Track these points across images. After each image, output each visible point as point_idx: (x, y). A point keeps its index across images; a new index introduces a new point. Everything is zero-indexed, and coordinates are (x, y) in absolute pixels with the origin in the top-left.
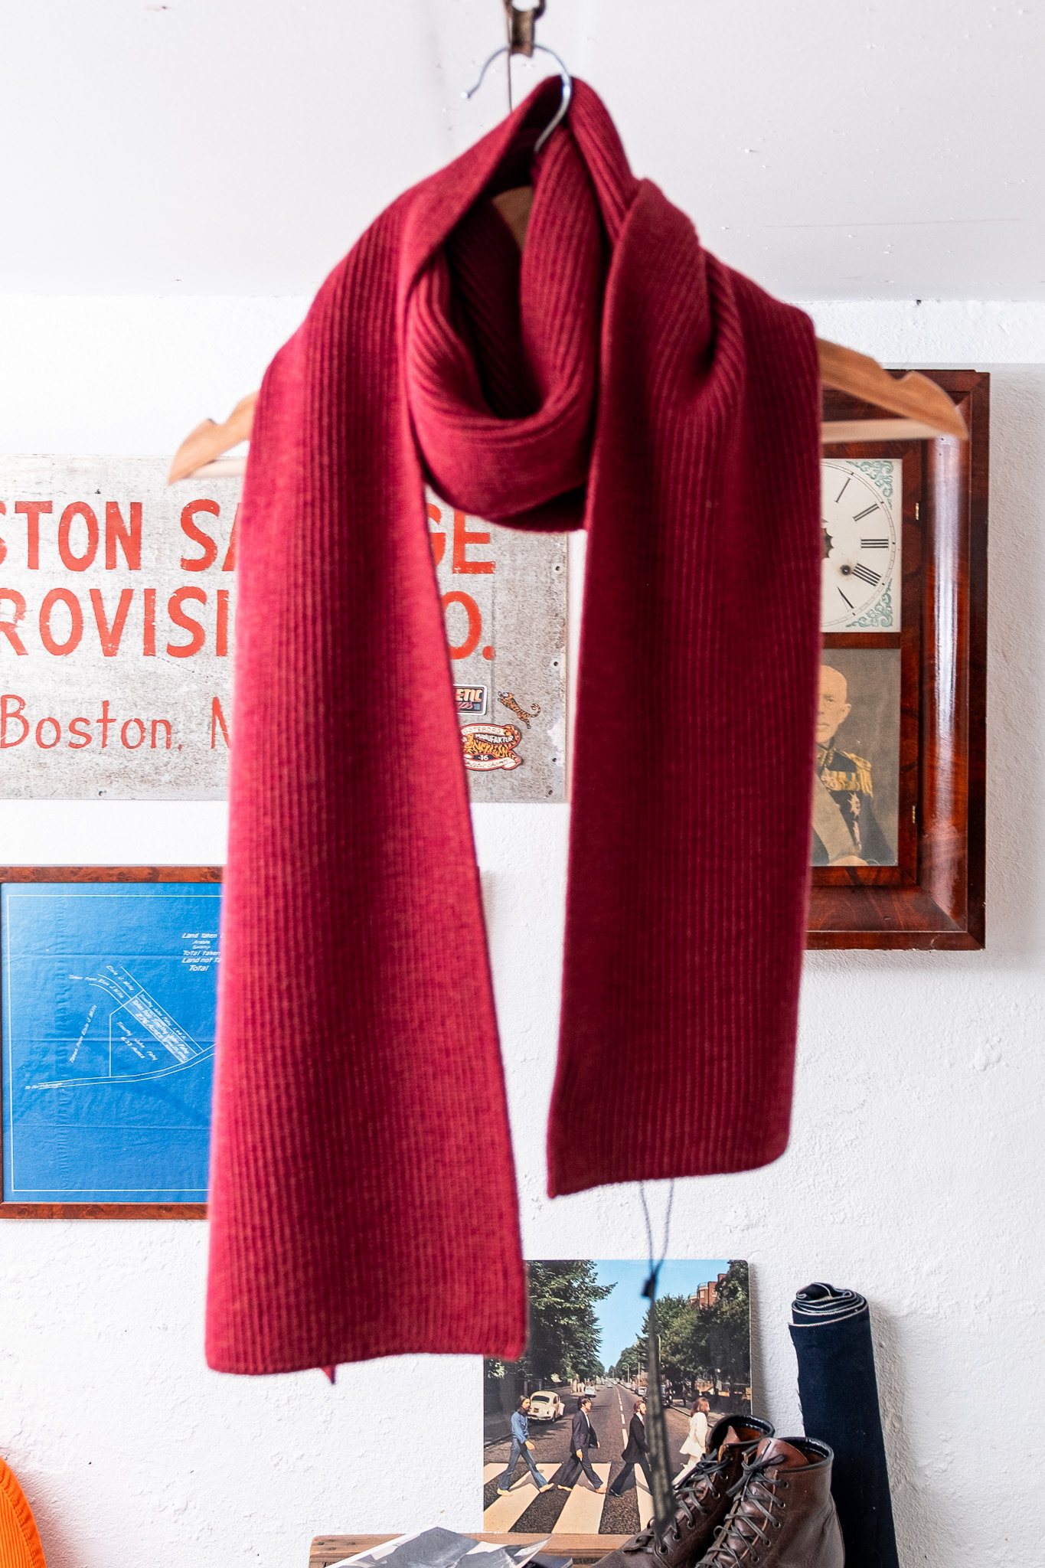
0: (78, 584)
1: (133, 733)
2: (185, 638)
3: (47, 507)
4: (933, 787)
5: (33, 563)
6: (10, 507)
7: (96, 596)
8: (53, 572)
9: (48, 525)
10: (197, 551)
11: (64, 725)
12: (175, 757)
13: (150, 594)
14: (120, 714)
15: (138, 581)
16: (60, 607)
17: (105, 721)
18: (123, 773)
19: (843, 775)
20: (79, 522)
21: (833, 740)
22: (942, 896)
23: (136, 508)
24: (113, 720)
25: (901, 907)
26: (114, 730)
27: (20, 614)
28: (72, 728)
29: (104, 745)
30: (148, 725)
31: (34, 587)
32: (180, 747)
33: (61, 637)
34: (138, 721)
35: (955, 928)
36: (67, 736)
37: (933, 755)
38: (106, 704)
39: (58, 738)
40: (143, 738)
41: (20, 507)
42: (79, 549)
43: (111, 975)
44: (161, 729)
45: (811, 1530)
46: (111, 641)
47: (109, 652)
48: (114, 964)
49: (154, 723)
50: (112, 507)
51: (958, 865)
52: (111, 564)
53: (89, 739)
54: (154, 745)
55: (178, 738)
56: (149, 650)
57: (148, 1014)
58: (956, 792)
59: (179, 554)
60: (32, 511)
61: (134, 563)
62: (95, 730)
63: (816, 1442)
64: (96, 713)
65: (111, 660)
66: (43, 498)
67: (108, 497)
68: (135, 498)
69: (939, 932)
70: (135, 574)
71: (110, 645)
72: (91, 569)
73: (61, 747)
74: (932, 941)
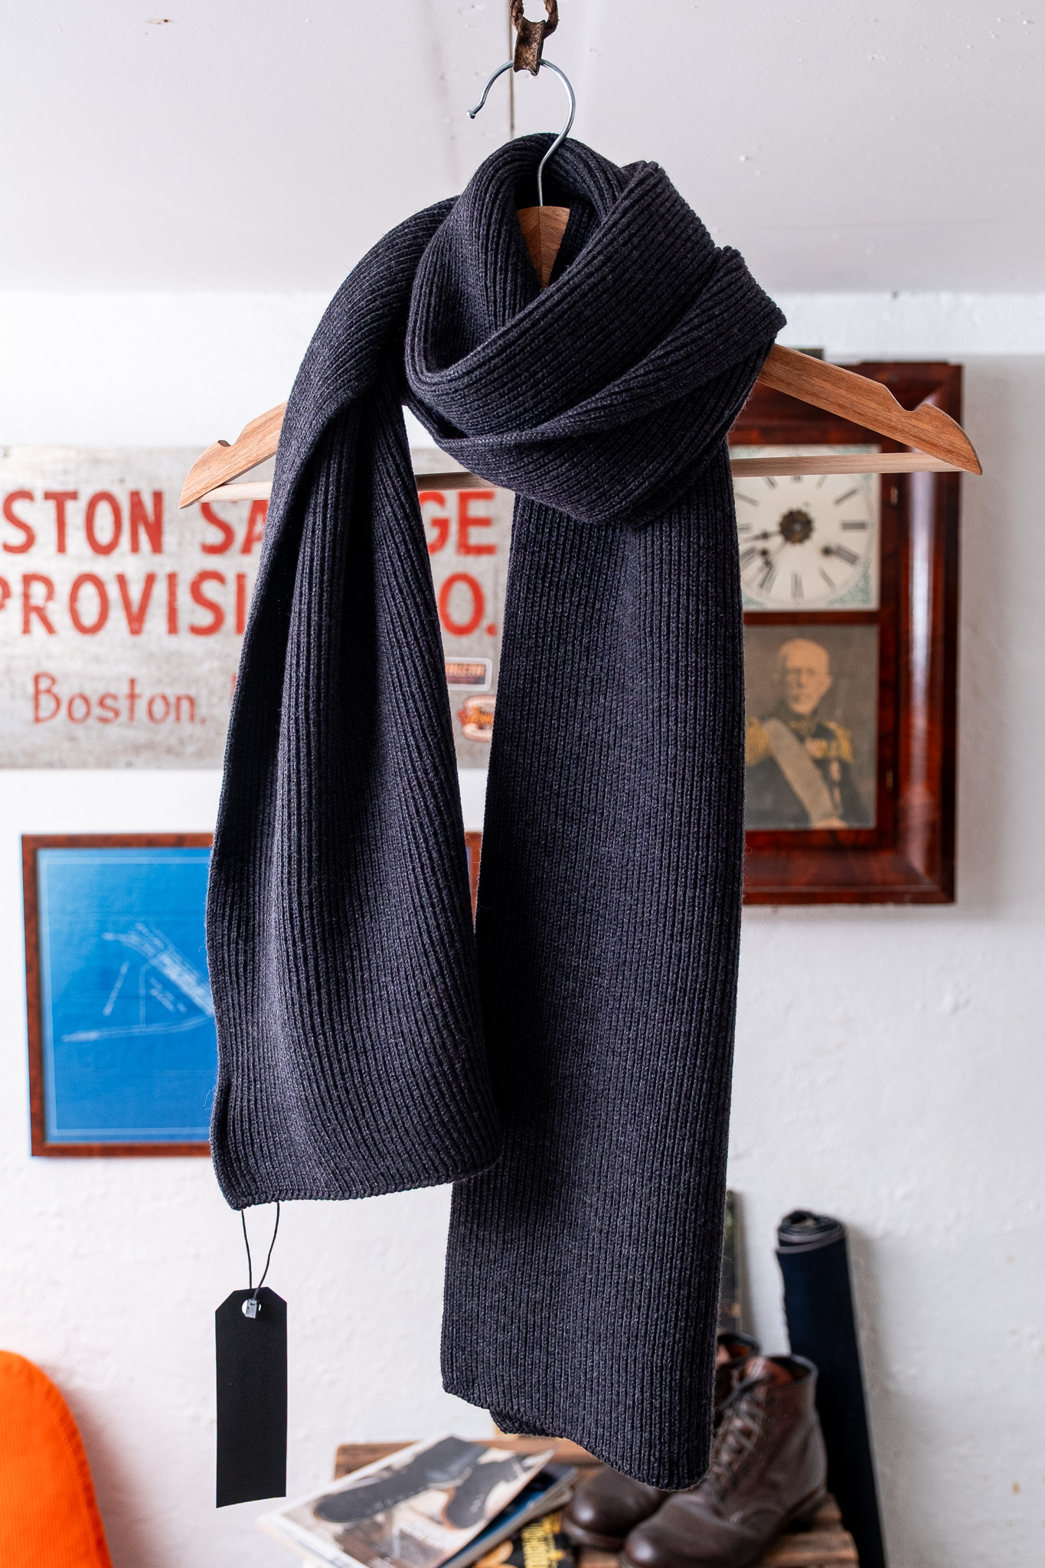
0: (105, 568)
1: (159, 708)
2: (206, 618)
3: (73, 496)
4: (908, 755)
5: (61, 548)
6: (39, 495)
7: (122, 580)
8: (79, 557)
9: (75, 512)
10: (215, 536)
11: (94, 700)
12: (198, 730)
13: (172, 578)
14: (145, 691)
15: (162, 565)
16: (88, 591)
17: (132, 697)
18: (150, 746)
19: (823, 744)
20: (104, 510)
21: (815, 712)
22: (916, 855)
23: (158, 497)
24: (139, 696)
25: (878, 866)
26: (141, 706)
27: (50, 596)
28: (101, 703)
29: (131, 718)
30: (172, 701)
31: (63, 571)
32: (203, 721)
33: (89, 617)
34: (164, 698)
35: (928, 885)
36: (97, 711)
37: (909, 725)
38: (132, 682)
39: (88, 714)
40: (167, 713)
41: (48, 496)
42: (104, 535)
43: (141, 933)
44: (185, 705)
45: (796, 1441)
46: (136, 621)
47: (135, 631)
48: (146, 924)
49: (179, 699)
50: (135, 497)
51: (931, 827)
52: (135, 548)
53: (117, 713)
54: (178, 718)
55: (202, 711)
56: (173, 628)
57: (178, 969)
58: (929, 758)
59: (199, 539)
60: (60, 499)
61: (157, 547)
62: (123, 705)
63: (801, 1360)
64: (124, 689)
65: (137, 639)
66: (70, 488)
67: (131, 486)
68: (157, 487)
69: (914, 888)
70: (157, 558)
71: (136, 626)
72: (116, 554)
73: (91, 721)
74: (908, 897)
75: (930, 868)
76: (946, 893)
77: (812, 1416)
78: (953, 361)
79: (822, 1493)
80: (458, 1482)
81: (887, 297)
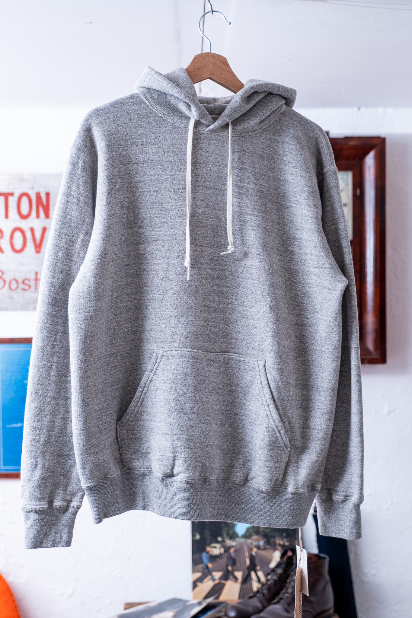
0: (25, 225)
3: (12, 194)
4: (366, 301)
5: (7, 216)
7: (32, 230)
8: (14, 220)
9: (13, 201)
11: (20, 281)
15: (49, 224)
16: (18, 234)
17: (36, 280)
20: (25, 200)
22: (370, 344)
23: (48, 195)
24: (39, 279)
27: (2, 237)
28: (23, 282)
29: (36, 289)
31: (7, 227)
33: (18, 246)
35: (375, 356)
36: (21, 286)
38: (36, 273)
39: (17, 287)
41: (1, 194)
42: (25, 210)
45: (320, 586)
46: (38, 247)
47: (38, 252)
50: (38, 195)
51: (376, 331)
52: (38, 216)
53: (30, 287)
58: (375, 302)
60: (7, 196)
62: (32, 283)
63: (322, 555)
64: (33, 276)
65: (38, 255)
66: (10, 191)
67: (37, 190)
68: (47, 190)
69: (369, 357)
70: (48, 221)
71: (38, 250)
72: (30, 219)
73: (19, 290)
74: (366, 361)
75: (376, 348)
76: (382, 360)
77: (327, 577)
78: (383, 136)
79: (332, 611)
80: (178, 609)
81: (356, 109)
